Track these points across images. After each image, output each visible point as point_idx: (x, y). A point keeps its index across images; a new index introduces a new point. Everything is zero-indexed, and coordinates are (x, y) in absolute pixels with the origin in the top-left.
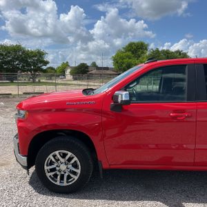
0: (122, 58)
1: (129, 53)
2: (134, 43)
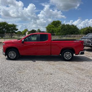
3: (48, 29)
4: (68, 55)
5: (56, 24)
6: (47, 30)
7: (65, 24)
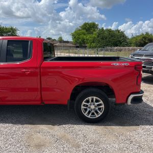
0: (79, 34)
1: (84, 31)
2: (88, 23)
3: (75, 38)
4: (93, 105)
5: (89, 28)
6: (73, 39)
7: (105, 29)
